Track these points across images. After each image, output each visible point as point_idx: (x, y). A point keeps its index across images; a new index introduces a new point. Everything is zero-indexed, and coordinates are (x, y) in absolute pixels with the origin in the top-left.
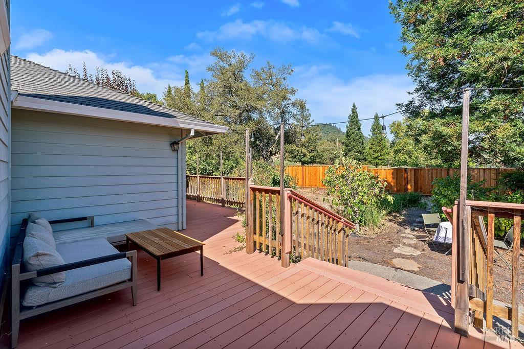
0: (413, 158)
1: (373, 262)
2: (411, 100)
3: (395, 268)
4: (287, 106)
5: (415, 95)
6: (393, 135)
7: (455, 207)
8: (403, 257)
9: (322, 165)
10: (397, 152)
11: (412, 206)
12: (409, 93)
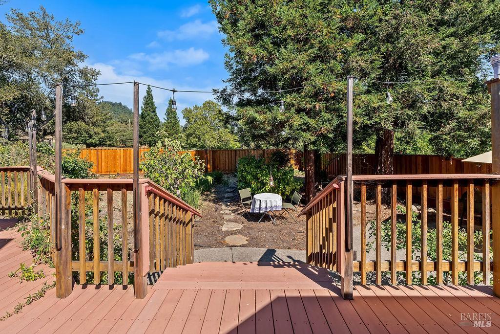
0: (202, 141)
1: (209, 247)
2: (225, 88)
3: (230, 246)
4: (72, 73)
5: (228, 84)
6: (185, 120)
7: (342, 183)
8: (232, 233)
9: (112, 148)
10: (188, 136)
11: (218, 184)
12: (223, 81)
